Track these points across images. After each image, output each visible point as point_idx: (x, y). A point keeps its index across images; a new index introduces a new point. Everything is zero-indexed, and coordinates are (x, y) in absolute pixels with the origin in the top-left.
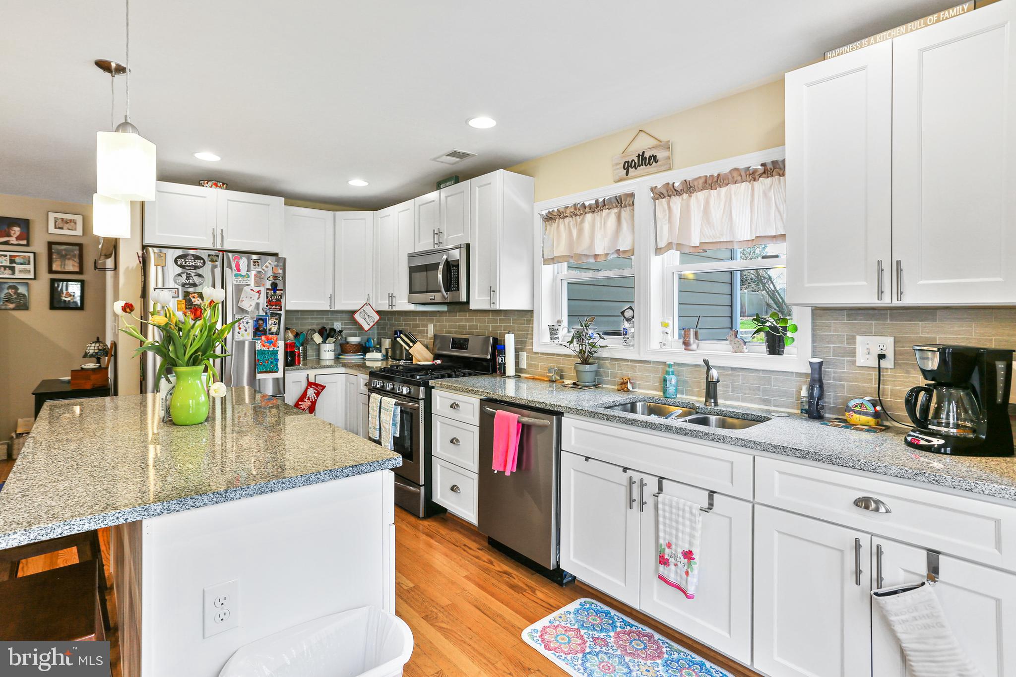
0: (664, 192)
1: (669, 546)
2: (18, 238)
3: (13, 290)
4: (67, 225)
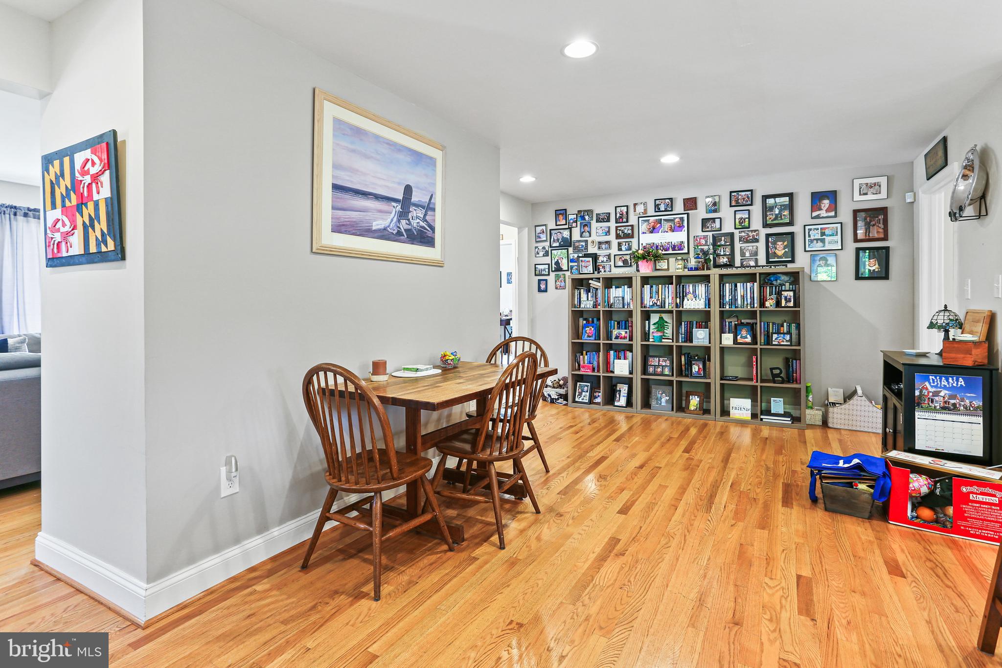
2: (827, 211)
3: (824, 262)
4: (872, 189)
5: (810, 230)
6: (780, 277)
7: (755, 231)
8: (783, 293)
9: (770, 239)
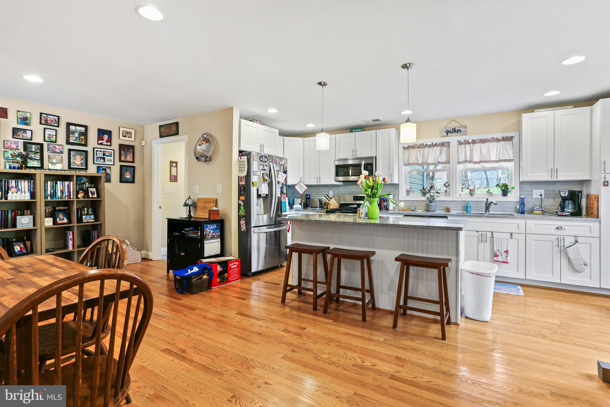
0: (464, 143)
1: (498, 251)
2: (107, 141)
3: (104, 171)
4: (128, 135)
5: (97, 151)
6: (83, 179)
7: (61, 145)
8: (89, 189)
9: (72, 153)
